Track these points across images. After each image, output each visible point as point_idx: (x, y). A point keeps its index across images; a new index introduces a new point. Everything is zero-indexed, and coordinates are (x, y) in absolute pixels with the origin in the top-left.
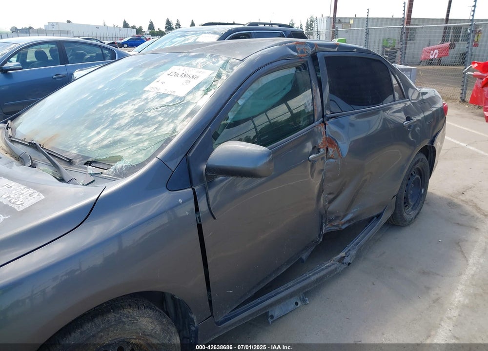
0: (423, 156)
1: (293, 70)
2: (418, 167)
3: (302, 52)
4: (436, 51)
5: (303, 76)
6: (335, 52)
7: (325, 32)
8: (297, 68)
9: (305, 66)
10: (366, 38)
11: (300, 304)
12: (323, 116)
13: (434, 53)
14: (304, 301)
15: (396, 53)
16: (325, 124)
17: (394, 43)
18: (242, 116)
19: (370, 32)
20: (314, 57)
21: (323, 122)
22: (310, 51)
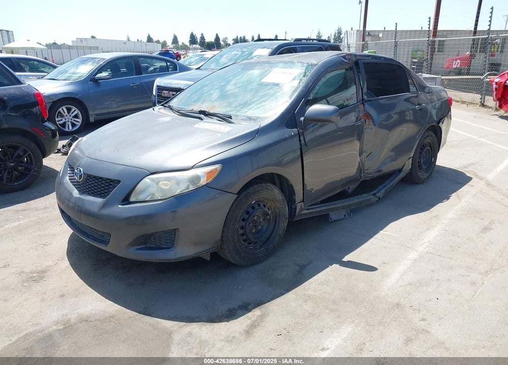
0: (431, 133)
1: (344, 71)
2: (428, 141)
3: (350, 60)
4: (458, 61)
5: (351, 74)
6: (370, 60)
7: (354, 45)
8: (346, 69)
9: (351, 68)
10: (394, 50)
11: (347, 216)
12: (363, 99)
13: (457, 63)
14: (350, 215)
15: (423, 63)
16: (364, 105)
17: (423, 54)
18: (319, 96)
19: (399, 44)
20: (357, 63)
21: (363, 103)
22: (354, 59)
